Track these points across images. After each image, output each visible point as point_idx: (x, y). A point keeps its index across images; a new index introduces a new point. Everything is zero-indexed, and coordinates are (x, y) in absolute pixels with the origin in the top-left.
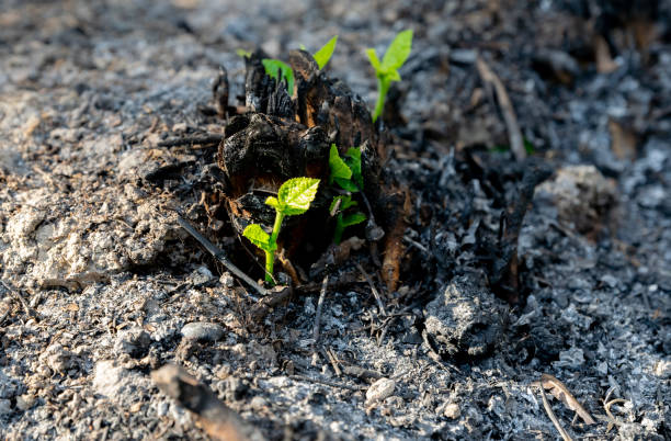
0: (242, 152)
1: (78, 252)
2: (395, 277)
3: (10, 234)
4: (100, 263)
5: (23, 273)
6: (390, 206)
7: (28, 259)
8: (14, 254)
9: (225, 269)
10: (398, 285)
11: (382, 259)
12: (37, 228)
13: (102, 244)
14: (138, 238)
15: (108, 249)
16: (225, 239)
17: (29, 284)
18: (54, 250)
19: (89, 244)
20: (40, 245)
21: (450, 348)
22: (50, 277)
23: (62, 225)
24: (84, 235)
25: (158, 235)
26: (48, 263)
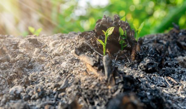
0: (99, 26)
1: (63, 47)
2: (134, 58)
3: (50, 46)
4: (67, 50)
5: (51, 53)
6: (133, 42)
7: (52, 49)
8: (50, 49)
9: (94, 51)
10: (134, 60)
11: (131, 54)
12: (55, 44)
13: (68, 46)
14: (76, 45)
15: (69, 47)
16: (95, 47)
17: (52, 54)
18: (58, 48)
19: (65, 46)
20: (55, 47)
21: (144, 69)
22: (57, 52)
23: (61, 43)
24: (65, 45)
25: (80, 44)
26: (57, 50)
